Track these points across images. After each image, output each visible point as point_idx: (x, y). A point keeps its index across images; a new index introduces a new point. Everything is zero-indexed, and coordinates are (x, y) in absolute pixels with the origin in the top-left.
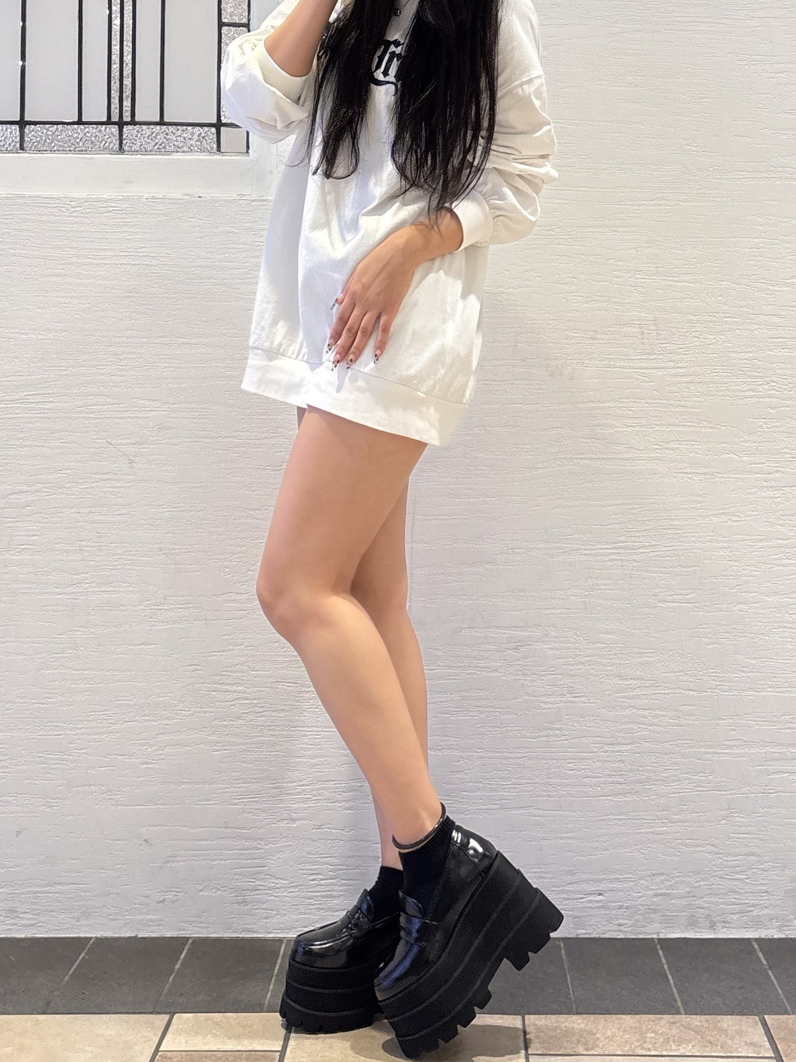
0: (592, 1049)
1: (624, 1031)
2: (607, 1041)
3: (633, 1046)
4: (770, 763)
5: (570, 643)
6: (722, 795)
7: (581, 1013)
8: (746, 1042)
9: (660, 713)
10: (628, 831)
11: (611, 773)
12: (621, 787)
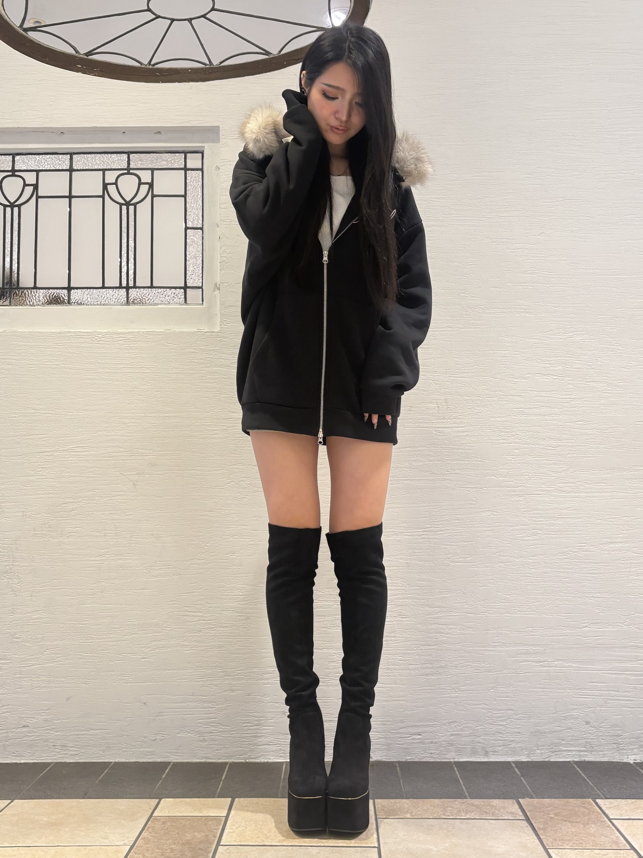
0: (416, 815)
1: (434, 807)
2: (424, 811)
3: (439, 814)
4: (520, 656)
5: (399, 586)
6: (491, 674)
7: (409, 798)
8: (507, 812)
9: (452, 627)
10: (435, 696)
11: (424, 662)
12: (430, 670)
